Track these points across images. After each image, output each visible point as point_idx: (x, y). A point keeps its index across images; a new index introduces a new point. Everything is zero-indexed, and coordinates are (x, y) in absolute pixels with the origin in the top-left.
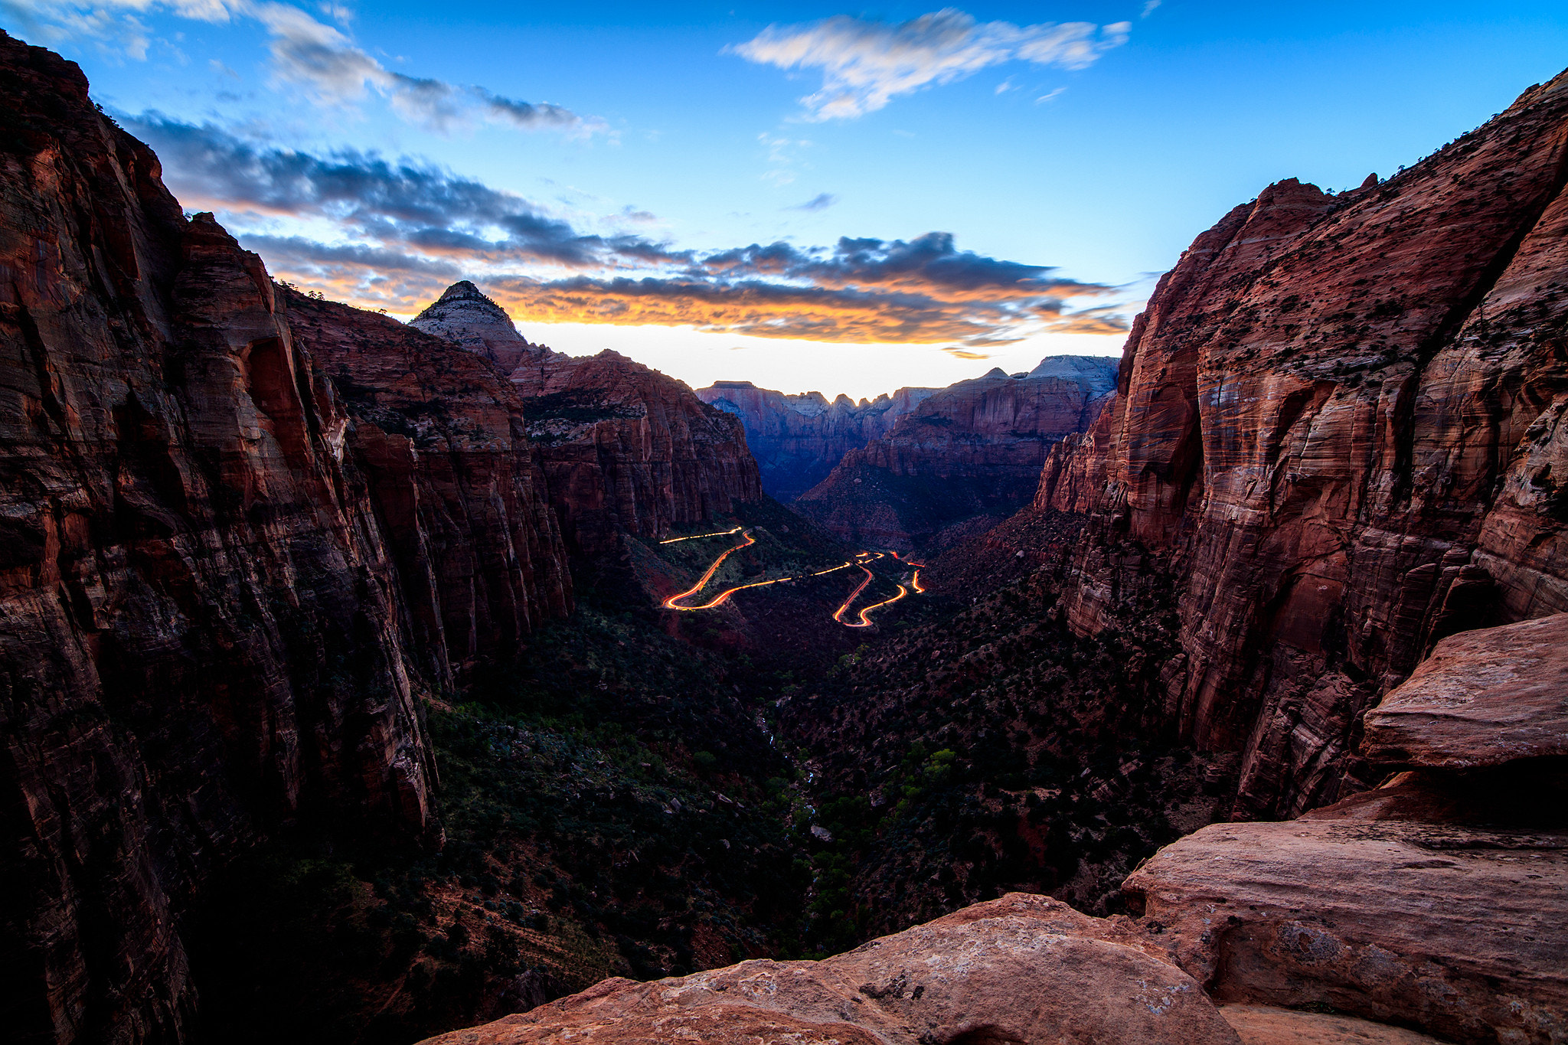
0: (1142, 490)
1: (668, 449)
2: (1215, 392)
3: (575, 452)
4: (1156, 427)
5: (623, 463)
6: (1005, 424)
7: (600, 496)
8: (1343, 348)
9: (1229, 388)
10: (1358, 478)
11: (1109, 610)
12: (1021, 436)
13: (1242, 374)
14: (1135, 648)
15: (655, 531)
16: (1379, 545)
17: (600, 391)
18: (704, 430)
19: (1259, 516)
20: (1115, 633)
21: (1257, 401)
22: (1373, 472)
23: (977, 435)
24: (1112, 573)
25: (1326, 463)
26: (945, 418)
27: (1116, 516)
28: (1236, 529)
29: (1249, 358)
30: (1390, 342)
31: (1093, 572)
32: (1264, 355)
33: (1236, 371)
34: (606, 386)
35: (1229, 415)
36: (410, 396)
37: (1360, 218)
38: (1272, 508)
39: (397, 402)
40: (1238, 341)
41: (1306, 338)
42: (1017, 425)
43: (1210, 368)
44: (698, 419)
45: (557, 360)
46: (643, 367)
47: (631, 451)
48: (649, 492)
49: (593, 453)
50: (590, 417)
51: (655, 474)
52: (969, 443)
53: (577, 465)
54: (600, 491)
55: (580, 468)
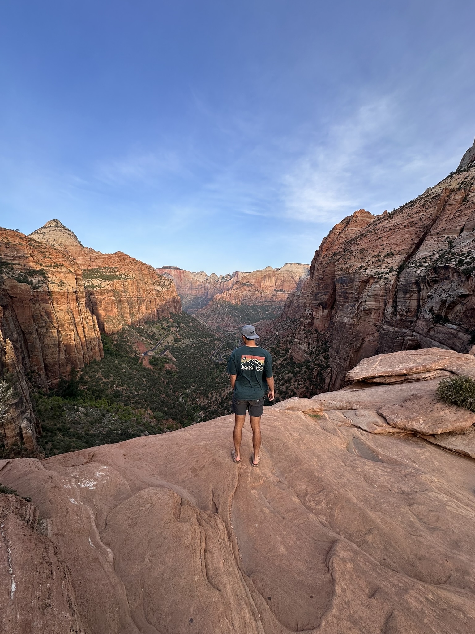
0: (317, 311)
1: (144, 292)
3: (105, 292)
4: (322, 289)
5: (125, 297)
8: (378, 266)
11: (306, 353)
12: (278, 291)
13: (348, 273)
14: (315, 366)
16: (388, 331)
17: (116, 268)
19: (353, 321)
20: (309, 362)
21: (353, 282)
22: (386, 307)
24: (308, 340)
25: (373, 304)
26: (251, 284)
27: (309, 320)
28: (347, 325)
29: (350, 268)
30: (391, 265)
31: (302, 340)
32: (355, 267)
33: (346, 272)
34: (118, 266)
35: (344, 286)
36: (30, 267)
37: (382, 224)
38: (357, 318)
39: (24, 269)
40: (347, 262)
41: (367, 262)
43: (339, 271)
44: (157, 281)
45: (97, 255)
46: (134, 259)
47: (128, 293)
48: (136, 309)
49: (112, 293)
50: (111, 279)
51: (138, 302)
52: (259, 293)
53: (105, 298)
54: (115, 309)
55: (107, 299)
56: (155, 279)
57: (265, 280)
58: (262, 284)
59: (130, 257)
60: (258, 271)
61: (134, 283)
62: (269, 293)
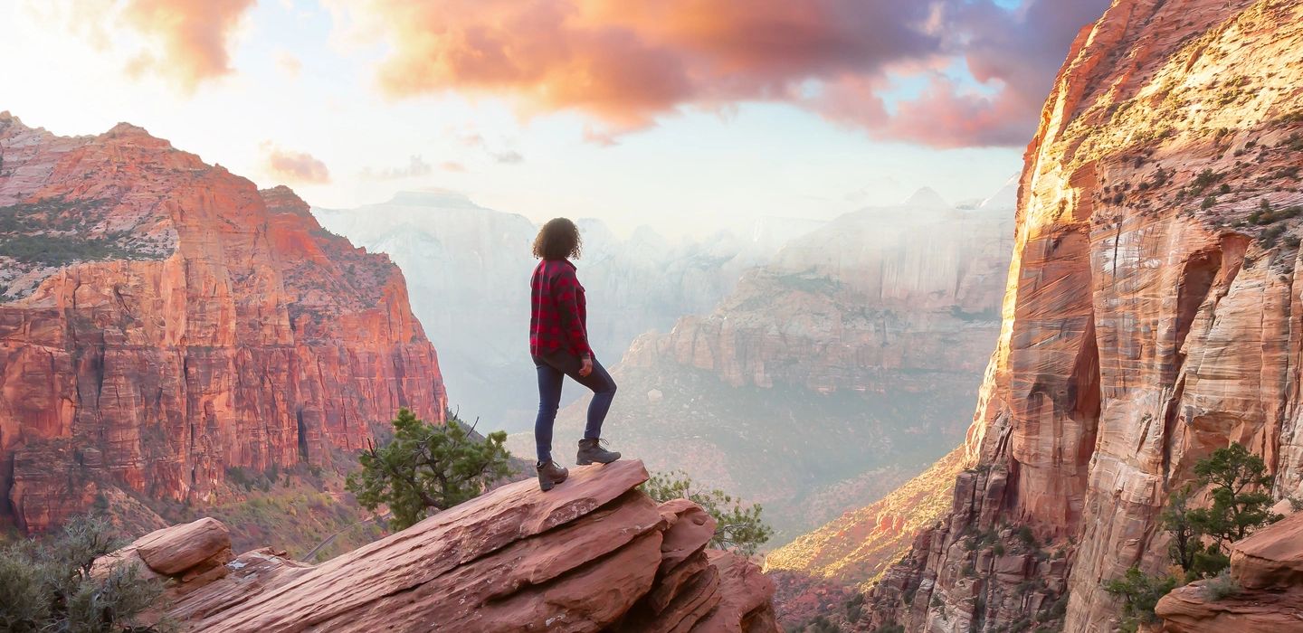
0: (1032, 428)
1: (226, 322)
2: (1110, 247)
3: (18, 324)
4: (1051, 310)
5: (119, 349)
6: (941, 293)
7: (67, 412)
8: (1279, 176)
9: (1128, 243)
10: (1271, 416)
12: (969, 317)
13: (1144, 215)
15: (184, 486)
17: (96, 203)
18: (322, 286)
19: (1149, 485)
21: (1159, 267)
22: (1288, 407)
23: (887, 312)
25: (1230, 388)
27: (995, 477)
28: (1120, 509)
29: (1157, 186)
31: (948, 583)
32: (1179, 180)
33: (1138, 207)
34: (107, 194)
35: (1126, 291)
38: (1166, 470)
40: (1150, 153)
41: (1239, 154)
42: (961, 296)
43: (1106, 201)
44: (312, 264)
45: (30, 142)
46: (193, 160)
48: (174, 408)
49: (57, 330)
51: (192, 370)
52: (872, 327)
53: (19, 350)
54: (66, 403)
55: (27, 356)
56: (305, 253)
57: (901, 261)
58: (889, 277)
59: (175, 151)
60: (865, 214)
61: (167, 275)
62: (922, 328)
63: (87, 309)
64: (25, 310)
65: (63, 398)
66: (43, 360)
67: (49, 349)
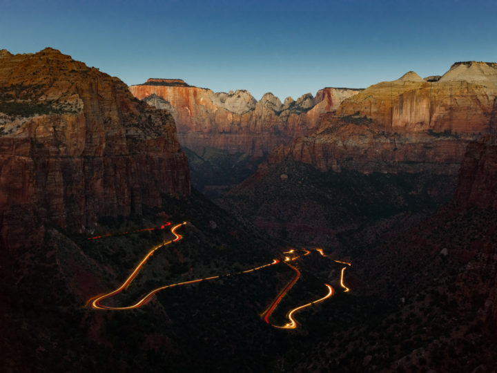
1: (101, 143)
3: (10, 146)
5: (56, 157)
6: (422, 123)
12: (438, 135)
15: (83, 227)
17: (39, 87)
18: (137, 126)
23: (396, 133)
26: (365, 117)
42: (432, 124)
44: (132, 115)
46: (82, 65)
47: (64, 145)
48: (80, 187)
49: (27, 148)
50: (27, 112)
51: (87, 168)
52: (389, 141)
53: (9, 158)
54: (31, 185)
55: (13, 162)
56: (128, 110)
57: (401, 108)
58: (396, 116)
59: (73, 61)
60: (381, 85)
61: (78, 120)
62: (414, 140)
63: (41, 138)
64: (13, 139)
65: (29, 182)
66: (21, 164)
67: (23, 158)
